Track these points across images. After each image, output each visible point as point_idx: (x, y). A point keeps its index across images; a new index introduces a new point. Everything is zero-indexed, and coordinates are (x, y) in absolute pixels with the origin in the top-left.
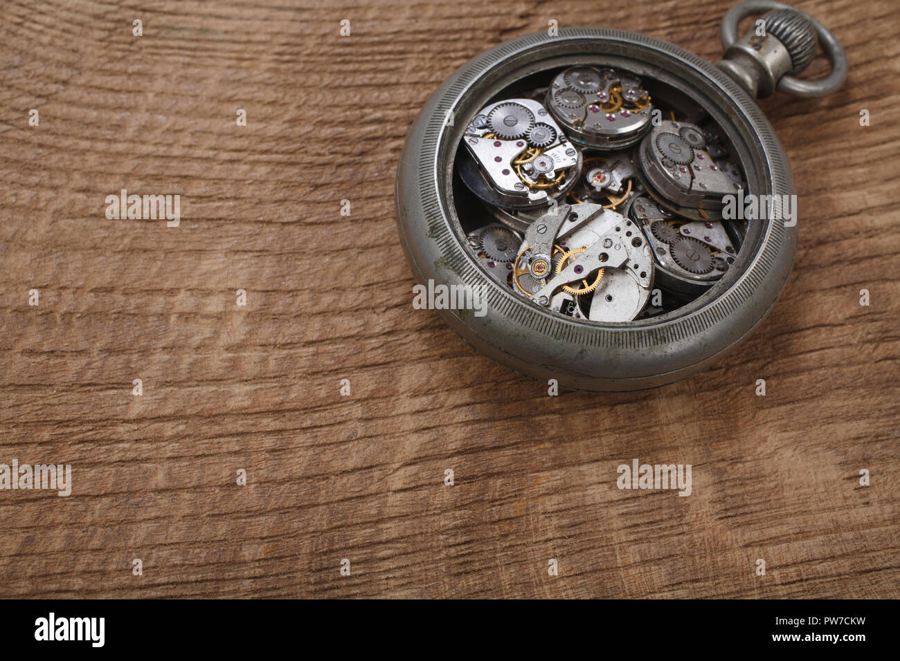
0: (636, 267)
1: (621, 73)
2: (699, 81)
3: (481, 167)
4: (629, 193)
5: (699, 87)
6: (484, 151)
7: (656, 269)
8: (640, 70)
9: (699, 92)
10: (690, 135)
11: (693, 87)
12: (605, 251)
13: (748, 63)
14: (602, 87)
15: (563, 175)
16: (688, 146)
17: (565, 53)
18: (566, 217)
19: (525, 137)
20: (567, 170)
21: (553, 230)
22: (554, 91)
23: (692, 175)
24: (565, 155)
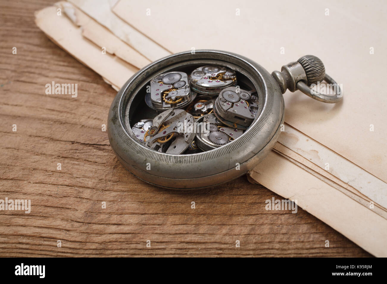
1: (227, 68)
10: (243, 95)
12: (177, 126)
14: (217, 72)
15: (180, 99)
16: (238, 97)
17: (205, 58)
18: (170, 114)
19: (173, 84)
20: (183, 98)
21: (163, 118)
22: (195, 71)
23: (232, 106)
24: (184, 92)
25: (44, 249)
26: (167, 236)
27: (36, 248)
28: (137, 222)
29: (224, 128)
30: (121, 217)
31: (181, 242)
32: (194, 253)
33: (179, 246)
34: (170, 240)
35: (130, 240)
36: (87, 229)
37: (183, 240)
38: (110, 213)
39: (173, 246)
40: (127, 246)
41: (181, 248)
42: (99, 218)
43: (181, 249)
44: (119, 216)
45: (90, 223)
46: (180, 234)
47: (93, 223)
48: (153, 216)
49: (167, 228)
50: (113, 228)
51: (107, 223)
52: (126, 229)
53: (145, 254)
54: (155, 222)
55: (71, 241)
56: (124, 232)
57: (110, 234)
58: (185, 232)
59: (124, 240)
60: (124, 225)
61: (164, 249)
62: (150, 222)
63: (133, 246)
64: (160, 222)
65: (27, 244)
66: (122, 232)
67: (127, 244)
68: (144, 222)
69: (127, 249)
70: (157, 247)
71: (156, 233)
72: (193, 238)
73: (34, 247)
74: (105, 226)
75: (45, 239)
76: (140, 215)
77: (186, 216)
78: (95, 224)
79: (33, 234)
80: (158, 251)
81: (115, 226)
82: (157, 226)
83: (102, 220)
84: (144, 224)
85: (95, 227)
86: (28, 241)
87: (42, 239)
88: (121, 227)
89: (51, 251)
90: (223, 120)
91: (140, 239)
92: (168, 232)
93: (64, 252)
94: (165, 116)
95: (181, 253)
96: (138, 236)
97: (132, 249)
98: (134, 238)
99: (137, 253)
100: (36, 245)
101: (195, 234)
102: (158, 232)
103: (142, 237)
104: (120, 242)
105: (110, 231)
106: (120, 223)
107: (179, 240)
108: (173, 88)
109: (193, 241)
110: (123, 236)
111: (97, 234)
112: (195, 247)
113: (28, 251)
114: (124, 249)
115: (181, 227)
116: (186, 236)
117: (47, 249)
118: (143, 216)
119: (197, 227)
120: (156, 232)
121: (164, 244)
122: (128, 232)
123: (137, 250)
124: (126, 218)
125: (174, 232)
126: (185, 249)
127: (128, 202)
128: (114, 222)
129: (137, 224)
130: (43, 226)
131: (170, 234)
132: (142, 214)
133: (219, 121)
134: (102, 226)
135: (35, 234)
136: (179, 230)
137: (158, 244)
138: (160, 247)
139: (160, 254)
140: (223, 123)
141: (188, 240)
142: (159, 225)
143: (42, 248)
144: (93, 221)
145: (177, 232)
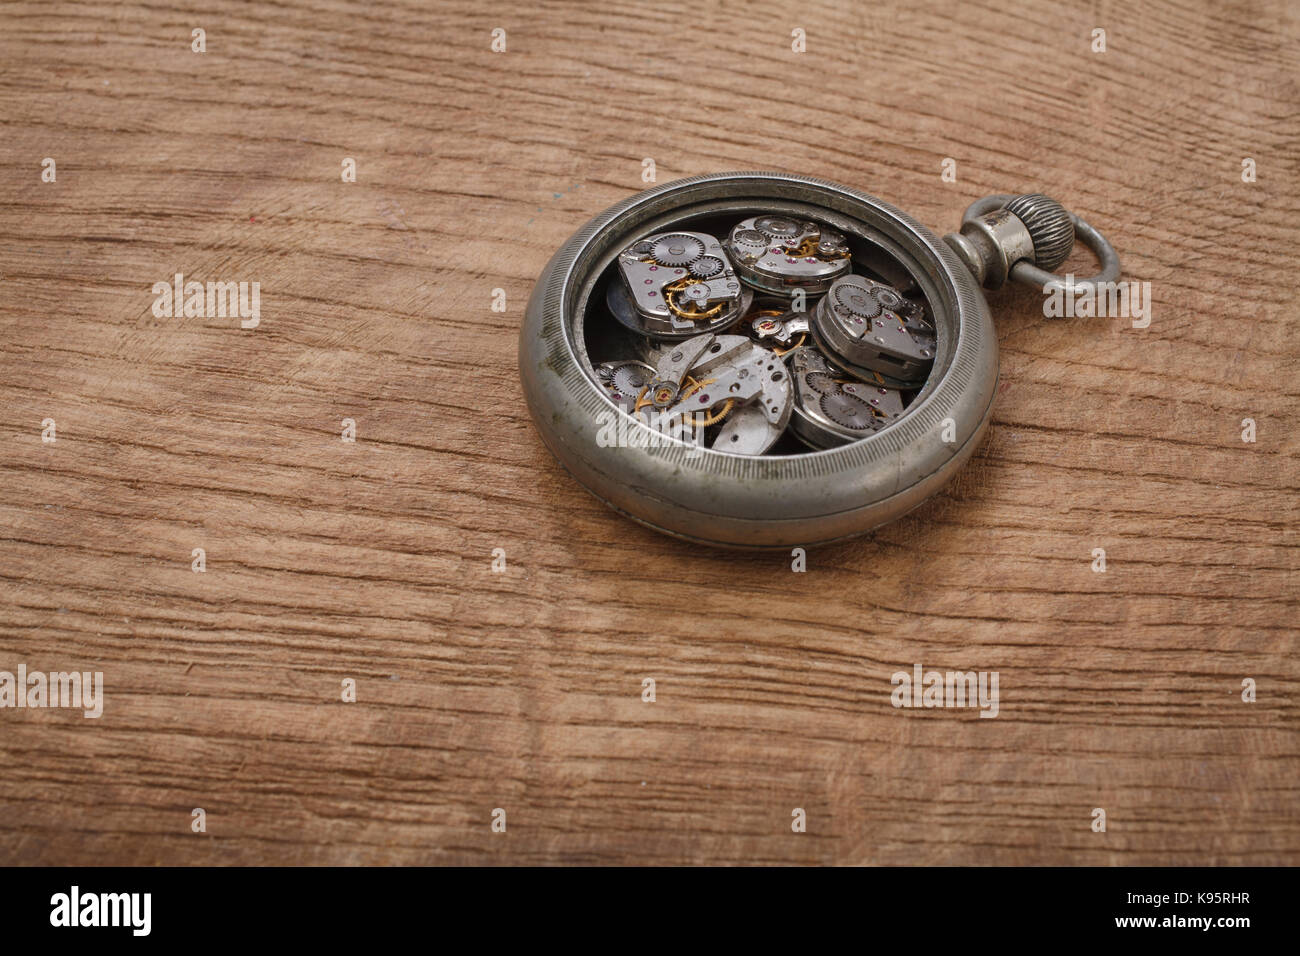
0: (769, 401)
1: (821, 225)
2: (907, 240)
3: (629, 291)
4: (799, 346)
5: (906, 246)
6: (636, 273)
7: (794, 412)
8: (843, 226)
9: (907, 253)
10: (885, 296)
11: (900, 247)
12: (739, 381)
13: (981, 240)
14: (797, 235)
15: (719, 308)
16: (876, 304)
17: (762, 194)
18: (707, 347)
19: (687, 266)
20: (726, 304)
21: (688, 358)
22: (737, 230)
23: (869, 328)
24: (725, 288)
25: (818, 681)
26: (1136, 654)
27: (798, 679)
28: (1048, 615)
29: (854, 386)
30: (1002, 600)
31: (1179, 673)
32: (1217, 702)
33: (1177, 683)
34: (1147, 667)
35: (1044, 663)
36: (918, 631)
37: (1181, 668)
38: (969, 587)
39: (1158, 682)
40: (1038, 680)
41: (1181, 687)
42: (941, 600)
43: (1181, 691)
44: (995, 598)
45: (923, 614)
46: (1170, 650)
47: (932, 615)
48: (1087, 598)
49: (1131, 635)
50: (990, 631)
51: (967, 614)
52: (1025, 633)
53: (1091, 703)
54: (1097, 615)
55: (883, 662)
56: (1022, 640)
57: (984, 644)
58: (1181, 646)
59: (1027, 664)
60: (1016, 621)
61: (1138, 690)
62: (1080, 616)
63: (1055, 680)
64: (1111, 617)
65: (769, 666)
66: (1015, 640)
67: (1037, 674)
68: (1065, 614)
69: (1039, 688)
70: (1117, 685)
71: (1106, 647)
72: (1206, 663)
73: (790, 676)
74: (967, 624)
75: (814, 654)
76: (1052, 596)
77: (1174, 602)
78: (938, 616)
79: (777, 641)
80: (1123, 694)
81: (993, 625)
82: (1104, 628)
83: (954, 606)
84: (1067, 621)
85: (939, 625)
86: (770, 659)
87: (805, 654)
88: (1011, 628)
89: (838, 687)
90: (847, 363)
91: (1069, 661)
92: (1137, 644)
93: (875, 693)
94: (694, 353)
95: (1184, 701)
96: (1060, 654)
97: (1055, 688)
98: (1050, 658)
99: (1068, 699)
100: (793, 669)
101: (1209, 651)
102: (1110, 642)
103: (1071, 655)
104: (1016, 667)
105: (982, 638)
106: (1004, 615)
107: (1171, 666)
108: (688, 278)
109: (1208, 671)
110: (1022, 652)
111: (948, 644)
112: (1215, 686)
113: (779, 686)
114: (1032, 688)
115: (1167, 631)
116: (1186, 655)
117: (826, 682)
118: (1061, 598)
119: (1211, 633)
120: (1105, 643)
121: (1134, 676)
122: (1030, 641)
123: (1066, 692)
124: (1016, 603)
125: (1150, 644)
126: (1193, 691)
127: (1011, 558)
128: (987, 613)
129: (1050, 619)
130: (796, 617)
131: (1144, 650)
132: (1056, 593)
133: (834, 366)
134: (958, 623)
135: (783, 641)
136: (1165, 639)
137: (1117, 676)
138: (1127, 684)
139: (1130, 704)
140: (845, 373)
141: (1193, 667)
142: (1107, 624)
143: (812, 678)
144: (931, 609)
145: (1161, 645)
